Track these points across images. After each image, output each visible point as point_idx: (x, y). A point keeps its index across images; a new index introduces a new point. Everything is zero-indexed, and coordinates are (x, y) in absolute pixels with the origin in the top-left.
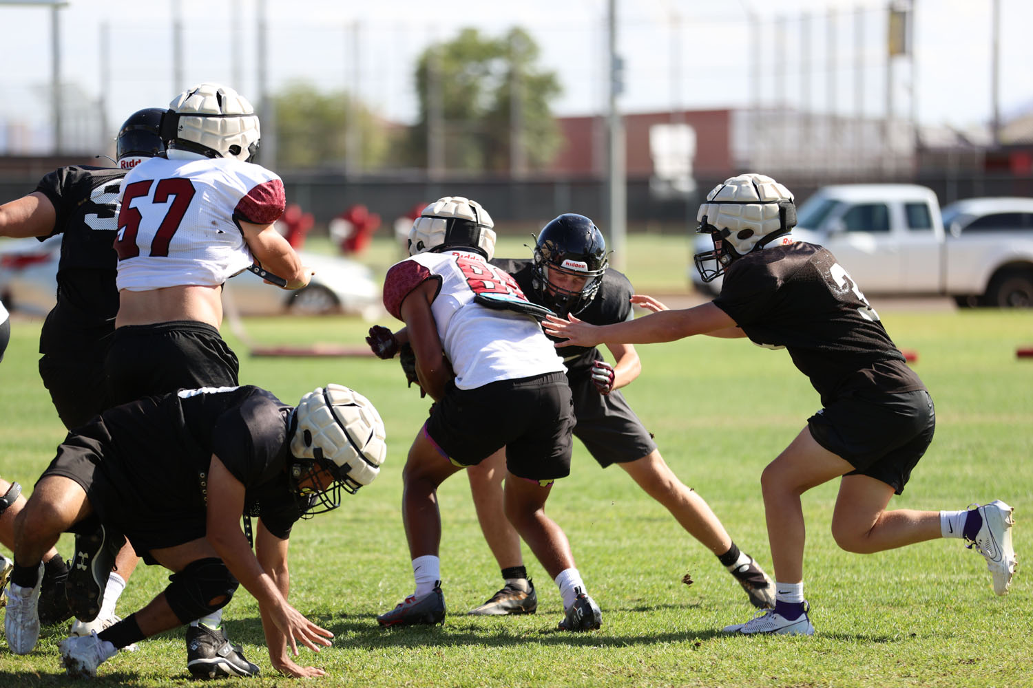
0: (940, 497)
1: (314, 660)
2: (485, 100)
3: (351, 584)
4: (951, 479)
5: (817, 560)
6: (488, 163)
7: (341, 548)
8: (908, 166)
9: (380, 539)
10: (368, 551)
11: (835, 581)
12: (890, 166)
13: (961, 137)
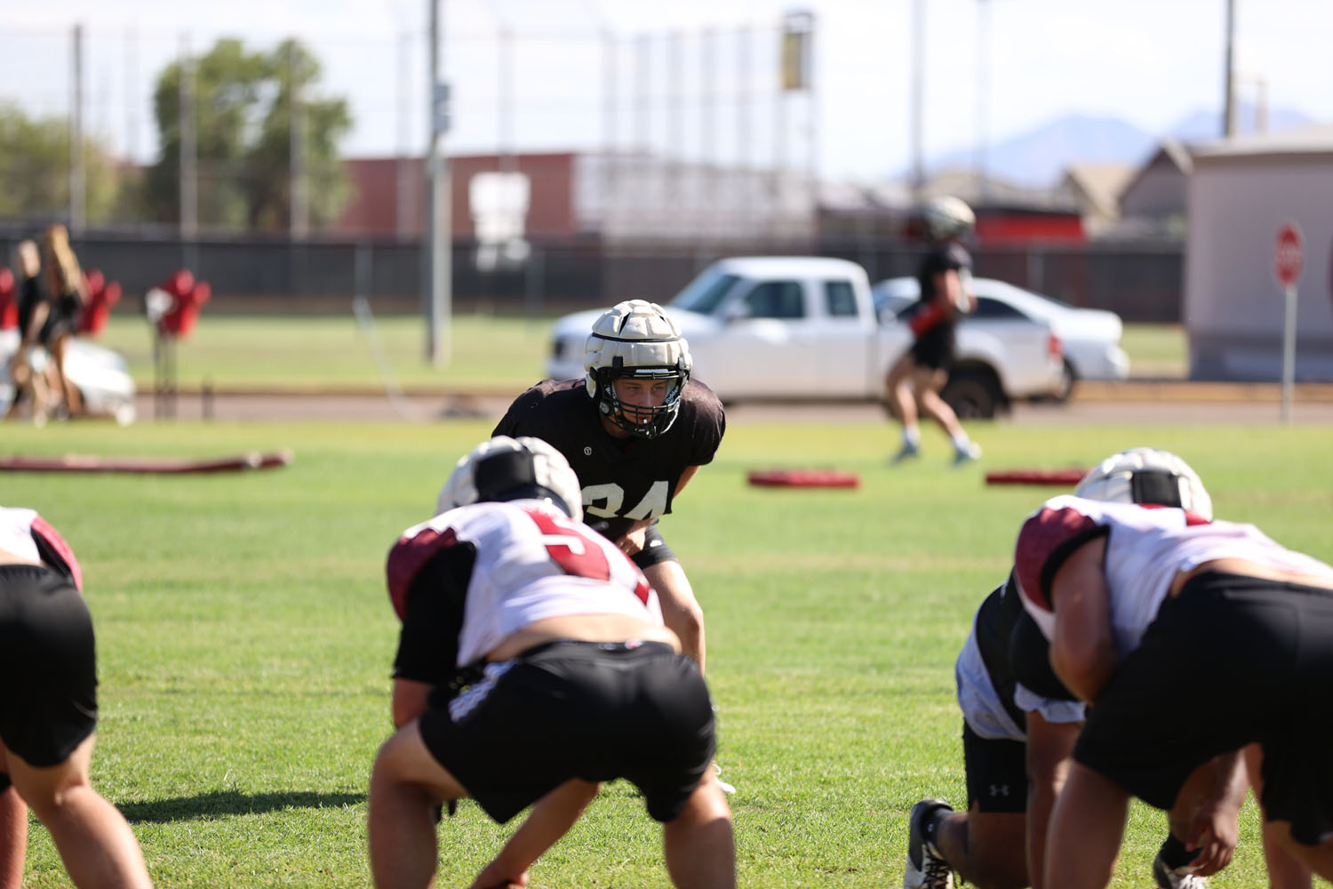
0: (932, 665)
1: (160, 879)
2: (250, 134)
3: (185, 776)
4: (939, 643)
5: (792, 748)
6: (254, 214)
7: (164, 729)
8: (806, 231)
9: (212, 717)
10: (197, 732)
11: (821, 776)
12: (786, 232)
13: (870, 197)
